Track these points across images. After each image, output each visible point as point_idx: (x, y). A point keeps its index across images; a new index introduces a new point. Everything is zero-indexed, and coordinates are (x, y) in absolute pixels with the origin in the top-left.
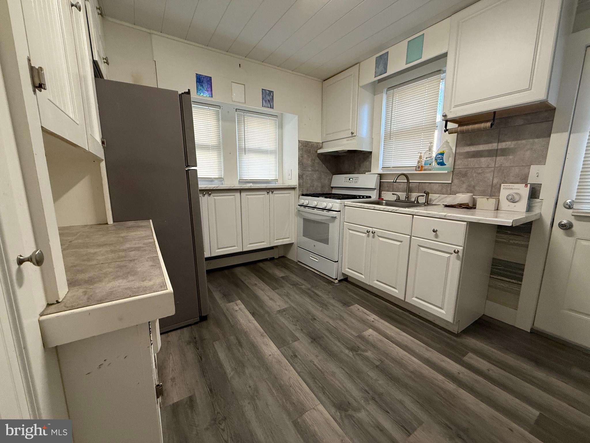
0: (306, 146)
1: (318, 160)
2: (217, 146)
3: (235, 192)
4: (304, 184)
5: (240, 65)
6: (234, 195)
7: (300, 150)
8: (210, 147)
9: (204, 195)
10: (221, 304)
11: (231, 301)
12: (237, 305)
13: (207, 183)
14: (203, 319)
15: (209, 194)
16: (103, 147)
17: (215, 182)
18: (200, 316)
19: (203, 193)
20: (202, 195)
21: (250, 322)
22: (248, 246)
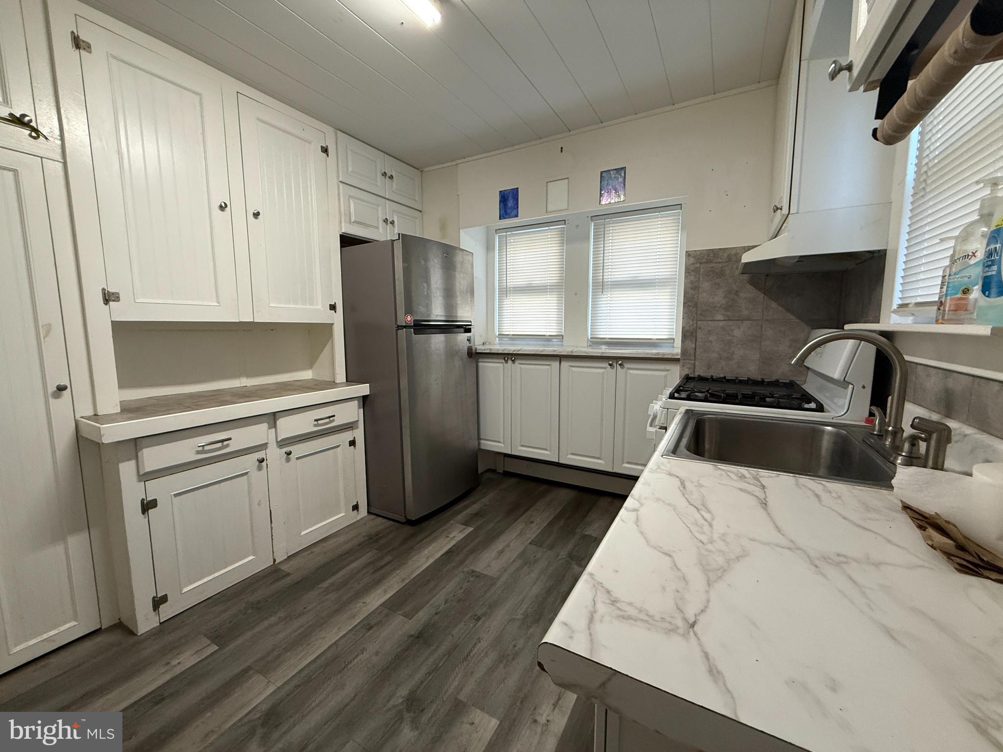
0: (709, 262)
1: (750, 292)
2: (558, 284)
3: (550, 360)
4: (698, 352)
5: (562, 148)
6: (549, 365)
7: (688, 273)
8: (548, 287)
9: (506, 362)
10: (454, 520)
11: (466, 523)
12: (462, 531)
13: (540, 343)
14: (410, 523)
15: (513, 361)
16: (335, 312)
17: (552, 341)
18: (405, 517)
19: (504, 359)
20: (504, 361)
21: (428, 557)
22: (569, 456)
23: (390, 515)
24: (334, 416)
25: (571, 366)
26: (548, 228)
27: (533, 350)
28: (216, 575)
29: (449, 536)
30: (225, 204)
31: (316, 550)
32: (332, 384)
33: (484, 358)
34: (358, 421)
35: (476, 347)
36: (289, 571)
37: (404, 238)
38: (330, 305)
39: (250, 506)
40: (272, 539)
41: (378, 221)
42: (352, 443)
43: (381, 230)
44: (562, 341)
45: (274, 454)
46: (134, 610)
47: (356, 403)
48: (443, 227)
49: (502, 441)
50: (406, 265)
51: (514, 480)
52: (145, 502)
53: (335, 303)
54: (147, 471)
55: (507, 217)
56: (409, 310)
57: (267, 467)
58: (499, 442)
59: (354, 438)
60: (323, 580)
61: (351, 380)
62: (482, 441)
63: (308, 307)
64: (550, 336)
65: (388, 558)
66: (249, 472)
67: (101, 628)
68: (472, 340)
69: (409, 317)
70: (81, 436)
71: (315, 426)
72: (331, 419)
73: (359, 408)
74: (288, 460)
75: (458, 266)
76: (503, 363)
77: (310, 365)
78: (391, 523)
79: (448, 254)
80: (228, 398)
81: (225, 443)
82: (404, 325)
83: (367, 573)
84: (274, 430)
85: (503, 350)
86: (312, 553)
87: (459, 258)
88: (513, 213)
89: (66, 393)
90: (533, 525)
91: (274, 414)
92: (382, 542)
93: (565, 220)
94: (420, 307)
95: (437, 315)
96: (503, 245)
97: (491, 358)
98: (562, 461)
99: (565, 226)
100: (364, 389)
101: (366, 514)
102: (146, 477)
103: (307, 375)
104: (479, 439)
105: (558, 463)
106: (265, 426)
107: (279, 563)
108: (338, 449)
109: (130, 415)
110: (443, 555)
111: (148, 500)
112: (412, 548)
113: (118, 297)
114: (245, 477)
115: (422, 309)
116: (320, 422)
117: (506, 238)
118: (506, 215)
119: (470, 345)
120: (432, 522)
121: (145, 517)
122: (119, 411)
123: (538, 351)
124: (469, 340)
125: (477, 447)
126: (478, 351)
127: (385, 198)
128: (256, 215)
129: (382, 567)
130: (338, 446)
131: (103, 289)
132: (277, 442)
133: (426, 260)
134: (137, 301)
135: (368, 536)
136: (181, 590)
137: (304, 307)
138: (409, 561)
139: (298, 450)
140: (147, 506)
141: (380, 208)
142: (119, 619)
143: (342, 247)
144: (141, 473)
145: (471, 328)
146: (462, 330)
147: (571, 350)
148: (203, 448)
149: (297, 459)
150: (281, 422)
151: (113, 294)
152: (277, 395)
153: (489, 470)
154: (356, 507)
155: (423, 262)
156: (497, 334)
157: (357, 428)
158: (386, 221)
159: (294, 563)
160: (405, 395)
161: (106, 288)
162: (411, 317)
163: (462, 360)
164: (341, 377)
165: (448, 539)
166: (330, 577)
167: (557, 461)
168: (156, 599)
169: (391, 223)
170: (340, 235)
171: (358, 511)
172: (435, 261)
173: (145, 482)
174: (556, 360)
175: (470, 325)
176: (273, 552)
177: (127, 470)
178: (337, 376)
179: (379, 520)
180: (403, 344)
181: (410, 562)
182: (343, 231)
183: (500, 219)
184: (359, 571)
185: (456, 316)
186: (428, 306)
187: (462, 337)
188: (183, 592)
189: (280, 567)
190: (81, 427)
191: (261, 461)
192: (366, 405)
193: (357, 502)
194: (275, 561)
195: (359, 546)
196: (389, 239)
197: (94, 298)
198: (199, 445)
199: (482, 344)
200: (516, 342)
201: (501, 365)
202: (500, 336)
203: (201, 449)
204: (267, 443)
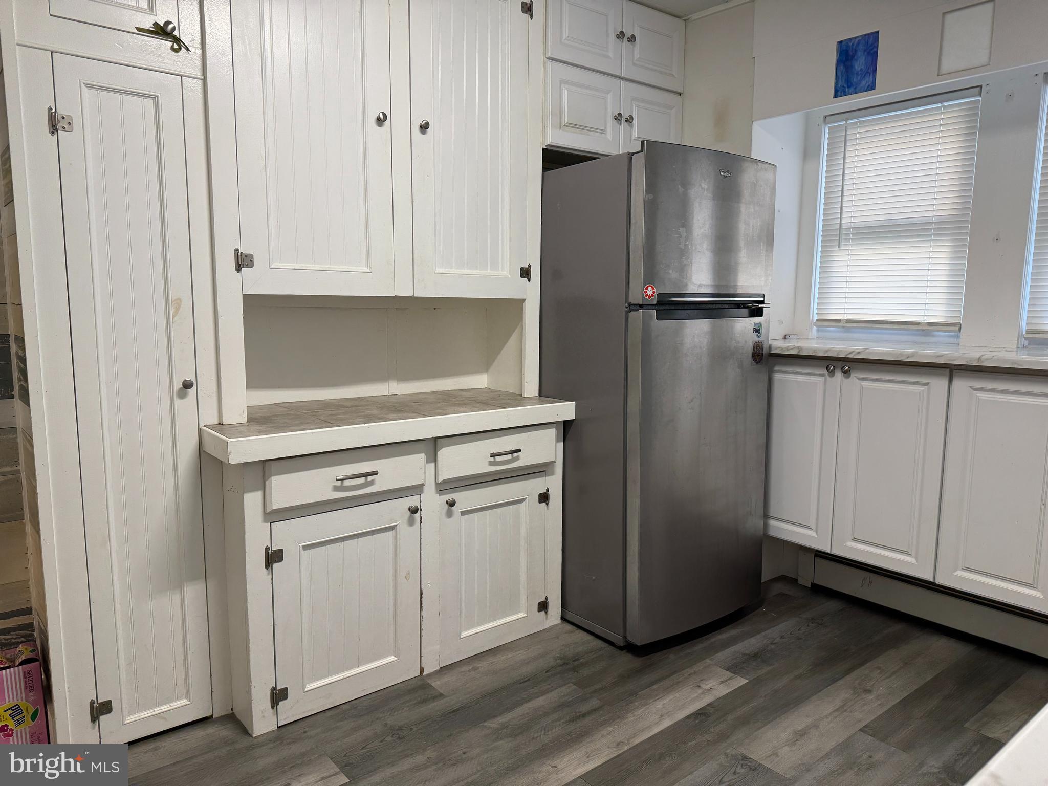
2: (954, 219)
3: (930, 375)
6: (925, 385)
9: (832, 373)
10: (712, 660)
11: (735, 668)
12: (726, 681)
13: (904, 338)
14: (630, 648)
15: (845, 372)
16: (529, 280)
17: (934, 336)
18: (625, 637)
19: (828, 368)
20: (827, 372)
21: (662, 716)
22: (960, 573)
23: (598, 629)
24: (519, 451)
25: (975, 389)
26: (939, 105)
27: (890, 354)
28: (347, 674)
29: (702, 685)
30: (384, 115)
31: (483, 665)
32: (517, 399)
33: (785, 364)
34: (554, 462)
35: (770, 342)
36: (442, 692)
37: (649, 146)
38: (522, 269)
39: (395, 578)
40: (421, 636)
41: (606, 121)
42: (544, 498)
43: (609, 136)
44: (958, 337)
45: (431, 502)
46: (250, 701)
47: (552, 433)
48: (721, 119)
49: (813, 527)
50: (651, 196)
51: (832, 605)
52: (270, 551)
53: (530, 266)
54: (274, 508)
55: (852, 90)
56: (650, 278)
57: (421, 522)
58: (808, 527)
59: (547, 490)
60: (491, 716)
61: (547, 393)
62: (772, 522)
63: (489, 272)
64: (930, 324)
65: (594, 702)
66: (396, 525)
67: (212, 716)
68: (763, 330)
69: (650, 288)
70: (204, 451)
71: (491, 464)
72: (515, 455)
73: (558, 441)
74: (449, 514)
75: (746, 193)
76: (823, 375)
77: (485, 366)
78: (599, 643)
79: (728, 172)
80: (375, 412)
81: (370, 478)
82: (641, 303)
83: (558, 720)
84: (433, 465)
85: (827, 351)
86: (475, 669)
87: (748, 176)
88: (863, 83)
89: (192, 392)
90: (871, 697)
91: (435, 439)
92: (584, 672)
93: (981, 87)
94: (671, 272)
95: (700, 286)
96: (839, 146)
97: (801, 365)
98: (941, 580)
99: (980, 99)
100: (566, 410)
101: (559, 621)
102: (274, 516)
103: (479, 381)
104: (766, 516)
105: (933, 584)
106: (422, 457)
107: (429, 675)
108: (522, 505)
109: (257, 427)
110: (688, 717)
111: (273, 549)
112: (634, 694)
113: (252, 261)
114: (391, 533)
115: (673, 274)
116: (498, 459)
117: (846, 131)
118: (849, 87)
119: (757, 339)
120: (672, 657)
121: (269, 574)
122: (245, 420)
123: (901, 354)
124: (757, 330)
125: (762, 533)
126: (772, 352)
127: (620, 77)
128: (424, 127)
129: (584, 716)
130: (522, 501)
131: (237, 250)
132: (437, 484)
133: (686, 184)
134: (272, 267)
135: (561, 659)
136: (303, 689)
137: (483, 272)
138: (629, 715)
139: (465, 499)
140: (273, 557)
141: (610, 96)
142: (232, 710)
143: (545, 169)
144: (268, 510)
145: (762, 307)
146: (745, 311)
147: (977, 355)
148: (342, 483)
149: (463, 513)
150: (445, 453)
151: (246, 256)
152: (440, 411)
153: (782, 579)
154: (543, 606)
155: (681, 190)
156: (815, 318)
157: (552, 474)
158: (618, 118)
159: (447, 678)
160: (634, 425)
161: (239, 248)
162: (653, 289)
163: (741, 366)
164: (531, 387)
165: (700, 691)
166: (501, 714)
167: (931, 580)
168: (275, 691)
169: (626, 121)
170: (544, 150)
171: (546, 613)
172: (703, 185)
173: (271, 523)
174: (943, 375)
175: (762, 302)
176: (421, 656)
177: (252, 501)
178: (526, 385)
179: (581, 635)
180: (636, 335)
181: (631, 718)
182: (549, 143)
183: (835, 96)
184: (546, 714)
185: (735, 286)
186: (683, 269)
187: (744, 325)
188: (306, 690)
189: (429, 681)
190: (206, 439)
191: (414, 511)
192: (568, 437)
193: (546, 599)
194: (422, 670)
195: (547, 672)
196: (621, 152)
197: (227, 262)
198: (338, 478)
199: (782, 337)
200: (856, 335)
201: (821, 379)
202: (820, 323)
203: (339, 483)
204: (423, 485)
